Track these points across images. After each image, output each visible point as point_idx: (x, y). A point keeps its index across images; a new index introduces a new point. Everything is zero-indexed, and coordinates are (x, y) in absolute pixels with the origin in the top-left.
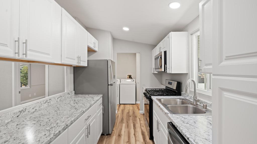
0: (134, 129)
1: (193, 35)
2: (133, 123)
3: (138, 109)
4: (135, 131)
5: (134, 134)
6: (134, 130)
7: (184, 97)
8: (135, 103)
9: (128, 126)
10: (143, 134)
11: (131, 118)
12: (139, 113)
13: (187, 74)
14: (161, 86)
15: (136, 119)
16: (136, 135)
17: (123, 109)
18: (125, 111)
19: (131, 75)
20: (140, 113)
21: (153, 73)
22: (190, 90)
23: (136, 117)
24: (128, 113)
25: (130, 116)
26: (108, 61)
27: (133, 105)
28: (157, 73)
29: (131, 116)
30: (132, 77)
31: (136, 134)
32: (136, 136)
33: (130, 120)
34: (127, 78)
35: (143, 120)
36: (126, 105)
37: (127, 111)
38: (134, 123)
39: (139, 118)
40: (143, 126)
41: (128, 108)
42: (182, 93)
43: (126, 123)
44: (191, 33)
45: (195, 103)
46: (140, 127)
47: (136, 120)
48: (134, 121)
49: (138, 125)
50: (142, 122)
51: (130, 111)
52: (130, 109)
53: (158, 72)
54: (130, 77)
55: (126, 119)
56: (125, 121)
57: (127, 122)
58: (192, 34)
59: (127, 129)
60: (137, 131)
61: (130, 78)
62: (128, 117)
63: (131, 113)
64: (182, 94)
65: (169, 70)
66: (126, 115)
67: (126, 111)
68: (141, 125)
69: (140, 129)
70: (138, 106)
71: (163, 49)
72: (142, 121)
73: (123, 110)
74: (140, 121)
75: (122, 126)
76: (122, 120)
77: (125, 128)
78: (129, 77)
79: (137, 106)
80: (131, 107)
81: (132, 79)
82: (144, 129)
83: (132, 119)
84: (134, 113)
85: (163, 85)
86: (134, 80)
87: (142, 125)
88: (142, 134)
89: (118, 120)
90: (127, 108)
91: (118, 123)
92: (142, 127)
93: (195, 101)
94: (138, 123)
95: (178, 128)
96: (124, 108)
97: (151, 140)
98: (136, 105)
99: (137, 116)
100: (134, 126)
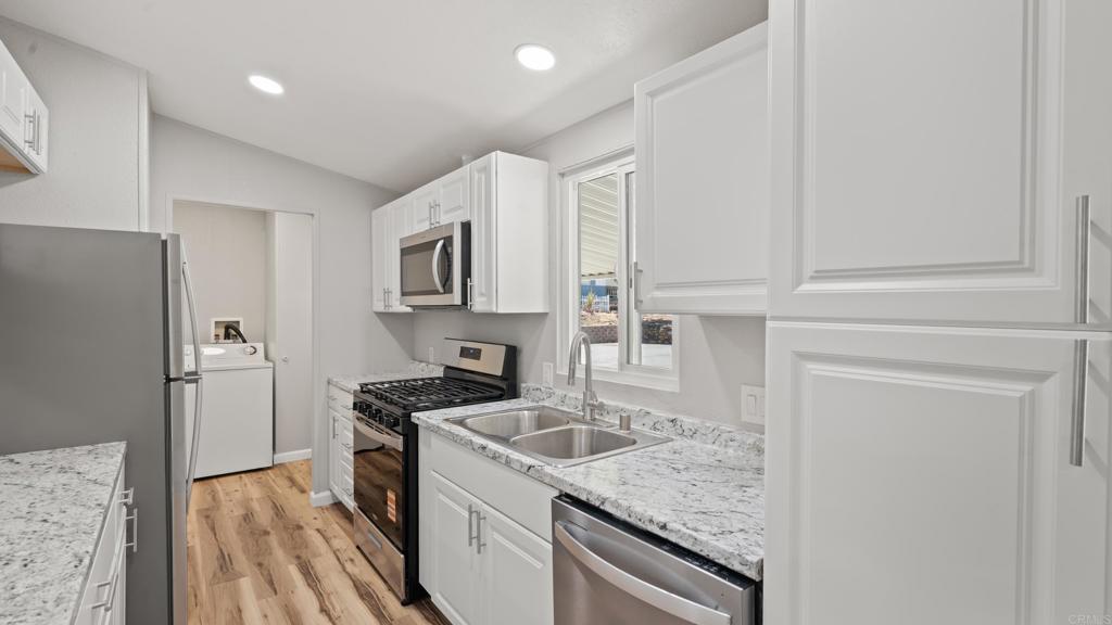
0: (309, 585)
1: (566, 179)
2: (295, 562)
3: (295, 490)
4: (319, 596)
5: (323, 610)
6: (310, 590)
7: (533, 401)
8: (270, 465)
9: (271, 583)
10: (364, 593)
11: (273, 540)
12: (309, 505)
13: (543, 315)
14: (411, 366)
15: (301, 537)
16: (332, 612)
17: (206, 506)
18: (225, 510)
19: (238, 322)
20: (314, 505)
21: (379, 314)
22: (558, 375)
23: (300, 527)
24: (248, 517)
25: (266, 533)
26: (164, 243)
27: (260, 474)
28: (409, 310)
29: (269, 529)
30: (241, 330)
31: (331, 604)
32: (334, 614)
33: (271, 554)
34: (213, 337)
35: (343, 533)
36: (214, 481)
37: (238, 512)
38: (298, 557)
39: (318, 530)
40: (352, 560)
41: (238, 495)
42: (523, 385)
43: (256, 569)
44: (562, 171)
45: (588, 417)
46: (340, 568)
47: (306, 544)
48: (295, 548)
49: (324, 564)
50: (336, 543)
51: (256, 506)
52: (252, 499)
53: (413, 307)
54: (231, 332)
55: (246, 551)
56: (241, 561)
57: (260, 565)
58: (563, 175)
59: (270, 599)
60: (329, 589)
61: (227, 336)
62: (257, 542)
63: (264, 516)
64: (523, 392)
65: (484, 299)
66: (238, 533)
67: (229, 515)
68: (338, 559)
69: (344, 574)
70: (289, 472)
71: (447, 212)
72: (335, 537)
73: (207, 509)
74: (327, 540)
75: (235, 595)
76: (225, 564)
77: (259, 597)
78: (222, 332)
79: (286, 474)
80: (252, 489)
81: (244, 341)
82: (361, 572)
83: (282, 544)
84: (278, 511)
85: (421, 362)
86: (260, 346)
87: (343, 557)
88: (361, 596)
89: (200, 569)
90: (227, 494)
91: (204, 587)
92: (349, 566)
93: (588, 409)
94: (320, 555)
95: (608, 508)
96: (209, 498)
97: (411, 606)
98: (276, 470)
99: (302, 524)
100: (307, 572)
